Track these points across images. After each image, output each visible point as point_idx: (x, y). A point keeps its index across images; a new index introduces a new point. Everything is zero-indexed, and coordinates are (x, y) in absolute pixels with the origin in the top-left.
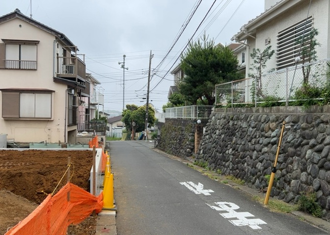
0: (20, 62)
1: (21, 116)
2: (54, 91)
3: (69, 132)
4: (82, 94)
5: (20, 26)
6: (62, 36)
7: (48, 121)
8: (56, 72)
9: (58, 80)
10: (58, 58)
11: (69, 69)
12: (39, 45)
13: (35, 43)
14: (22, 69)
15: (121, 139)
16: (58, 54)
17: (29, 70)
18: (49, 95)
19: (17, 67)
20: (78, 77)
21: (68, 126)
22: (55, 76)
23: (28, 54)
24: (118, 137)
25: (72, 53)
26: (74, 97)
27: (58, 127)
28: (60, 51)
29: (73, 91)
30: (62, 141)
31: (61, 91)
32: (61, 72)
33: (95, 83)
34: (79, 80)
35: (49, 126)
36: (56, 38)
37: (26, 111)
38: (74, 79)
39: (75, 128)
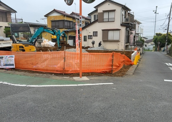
0: (108, 19)
1: (109, 39)
2: (121, 30)
3: (126, 46)
4: (132, 29)
5: (109, 4)
6: (124, 6)
7: (118, 41)
8: (122, 21)
9: (122, 25)
10: (122, 16)
11: (127, 20)
12: (115, 11)
13: (114, 11)
14: (109, 22)
15: (152, 51)
16: (122, 14)
17: (112, 21)
18: (118, 31)
19: (108, 21)
20: (131, 23)
21: (126, 43)
22: (121, 23)
23: (111, 15)
24: (151, 50)
25: (129, 12)
26: (129, 31)
27: (122, 44)
28: (123, 13)
29: (128, 28)
30: (123, 49)
31: (123, 29)
32: (123, 21)
33: (139, 23)
34: (131, 24)
35: (119, 43)
36: (122, 7)
37: (110, 38)
38: (129, 24)
39: (128, 44)
